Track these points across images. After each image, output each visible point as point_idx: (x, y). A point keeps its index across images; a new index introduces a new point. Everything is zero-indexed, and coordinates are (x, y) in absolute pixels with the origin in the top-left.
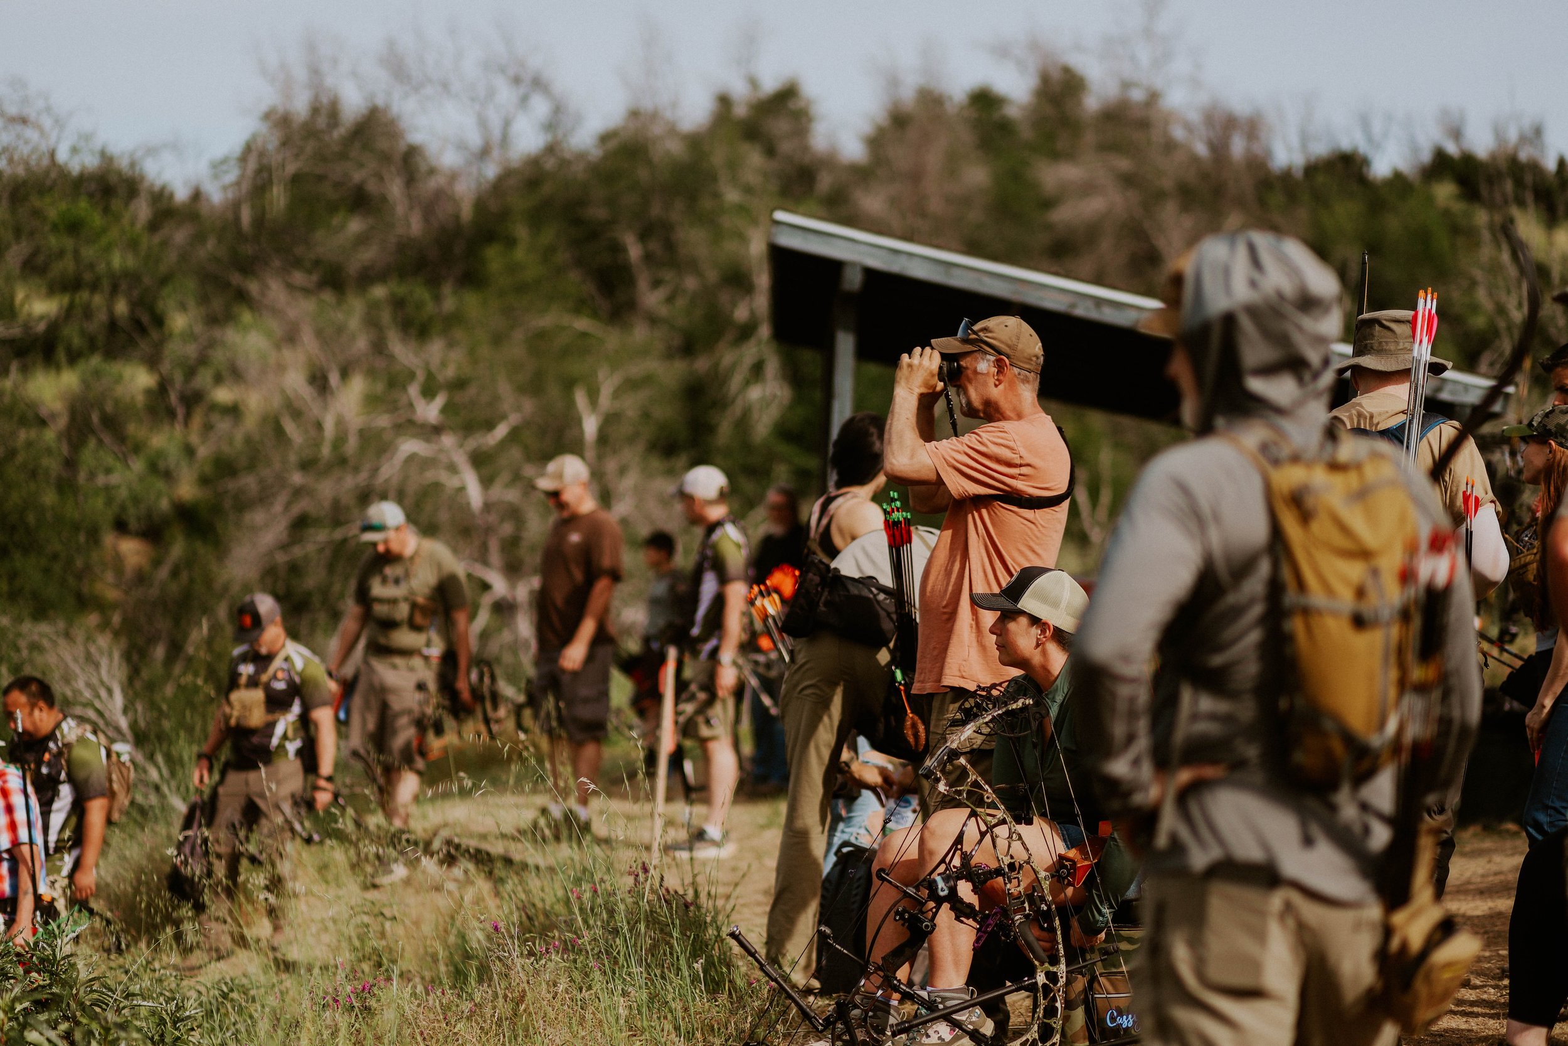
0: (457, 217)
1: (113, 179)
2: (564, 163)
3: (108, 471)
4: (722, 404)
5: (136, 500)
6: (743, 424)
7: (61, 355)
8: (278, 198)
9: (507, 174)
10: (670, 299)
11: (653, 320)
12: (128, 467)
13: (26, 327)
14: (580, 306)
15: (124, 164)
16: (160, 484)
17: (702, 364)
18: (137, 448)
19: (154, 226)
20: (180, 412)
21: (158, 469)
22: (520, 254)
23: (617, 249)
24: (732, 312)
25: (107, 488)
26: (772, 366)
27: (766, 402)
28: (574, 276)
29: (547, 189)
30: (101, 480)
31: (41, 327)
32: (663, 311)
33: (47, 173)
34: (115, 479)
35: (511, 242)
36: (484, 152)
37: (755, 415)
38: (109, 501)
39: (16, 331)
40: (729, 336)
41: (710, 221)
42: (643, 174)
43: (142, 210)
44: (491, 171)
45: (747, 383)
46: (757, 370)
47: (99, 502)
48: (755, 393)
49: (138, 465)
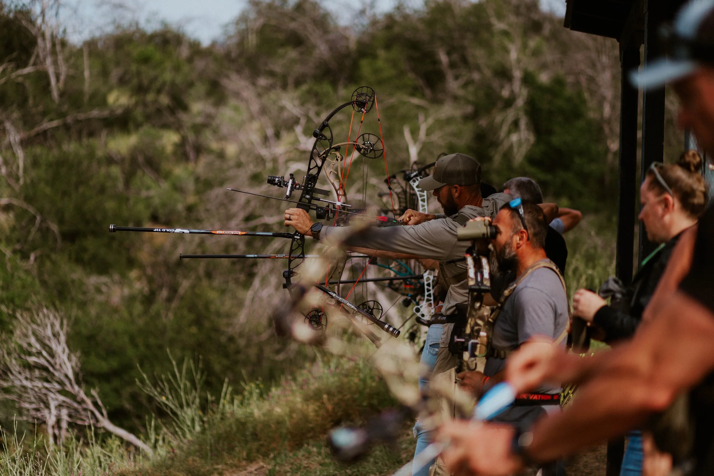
0: (347, 47)
1: (169, 35)
2: (406, 17)
3: (148, 188)
4: (495, 144)
5: (164, 205)
6: (508, 156)
7: (131, 125)
8: (253, 40)
9: (374, 22)
10: (465, 85)
11: (456, 98)
12: (160, 186)
13: (112, 111)
14: (415, 91)
15: (174, 27)
16: (177, 196)
17: (483, 122)
18: (167, 176)
19: (190, 60)
20: (192, 155)
21: (177, 188)
22: (380, 63)
23: (436, 62)
24: (501, 92)
25: (148, 198)
26: (523, 123)
27: (520, 143)
28: (411, 75)
29: (397, 30)
30: (144, 193)
31: (119, 111)
32: (461, 92)
33: (134, 33)
34: (152, 193)
35: (374, 57)
36: (362, 12)
37: (515, 150)
38: (148, 206)
39: (106, 113)
40: (500, 105)
41: (487, 45)
42: (450, 22)
43: (185, 52)
44: (365, 21)
45: (509, 132)
46: (516, 124)
47: (141, 207)
48: (514, 138)
49: (165, 185)
